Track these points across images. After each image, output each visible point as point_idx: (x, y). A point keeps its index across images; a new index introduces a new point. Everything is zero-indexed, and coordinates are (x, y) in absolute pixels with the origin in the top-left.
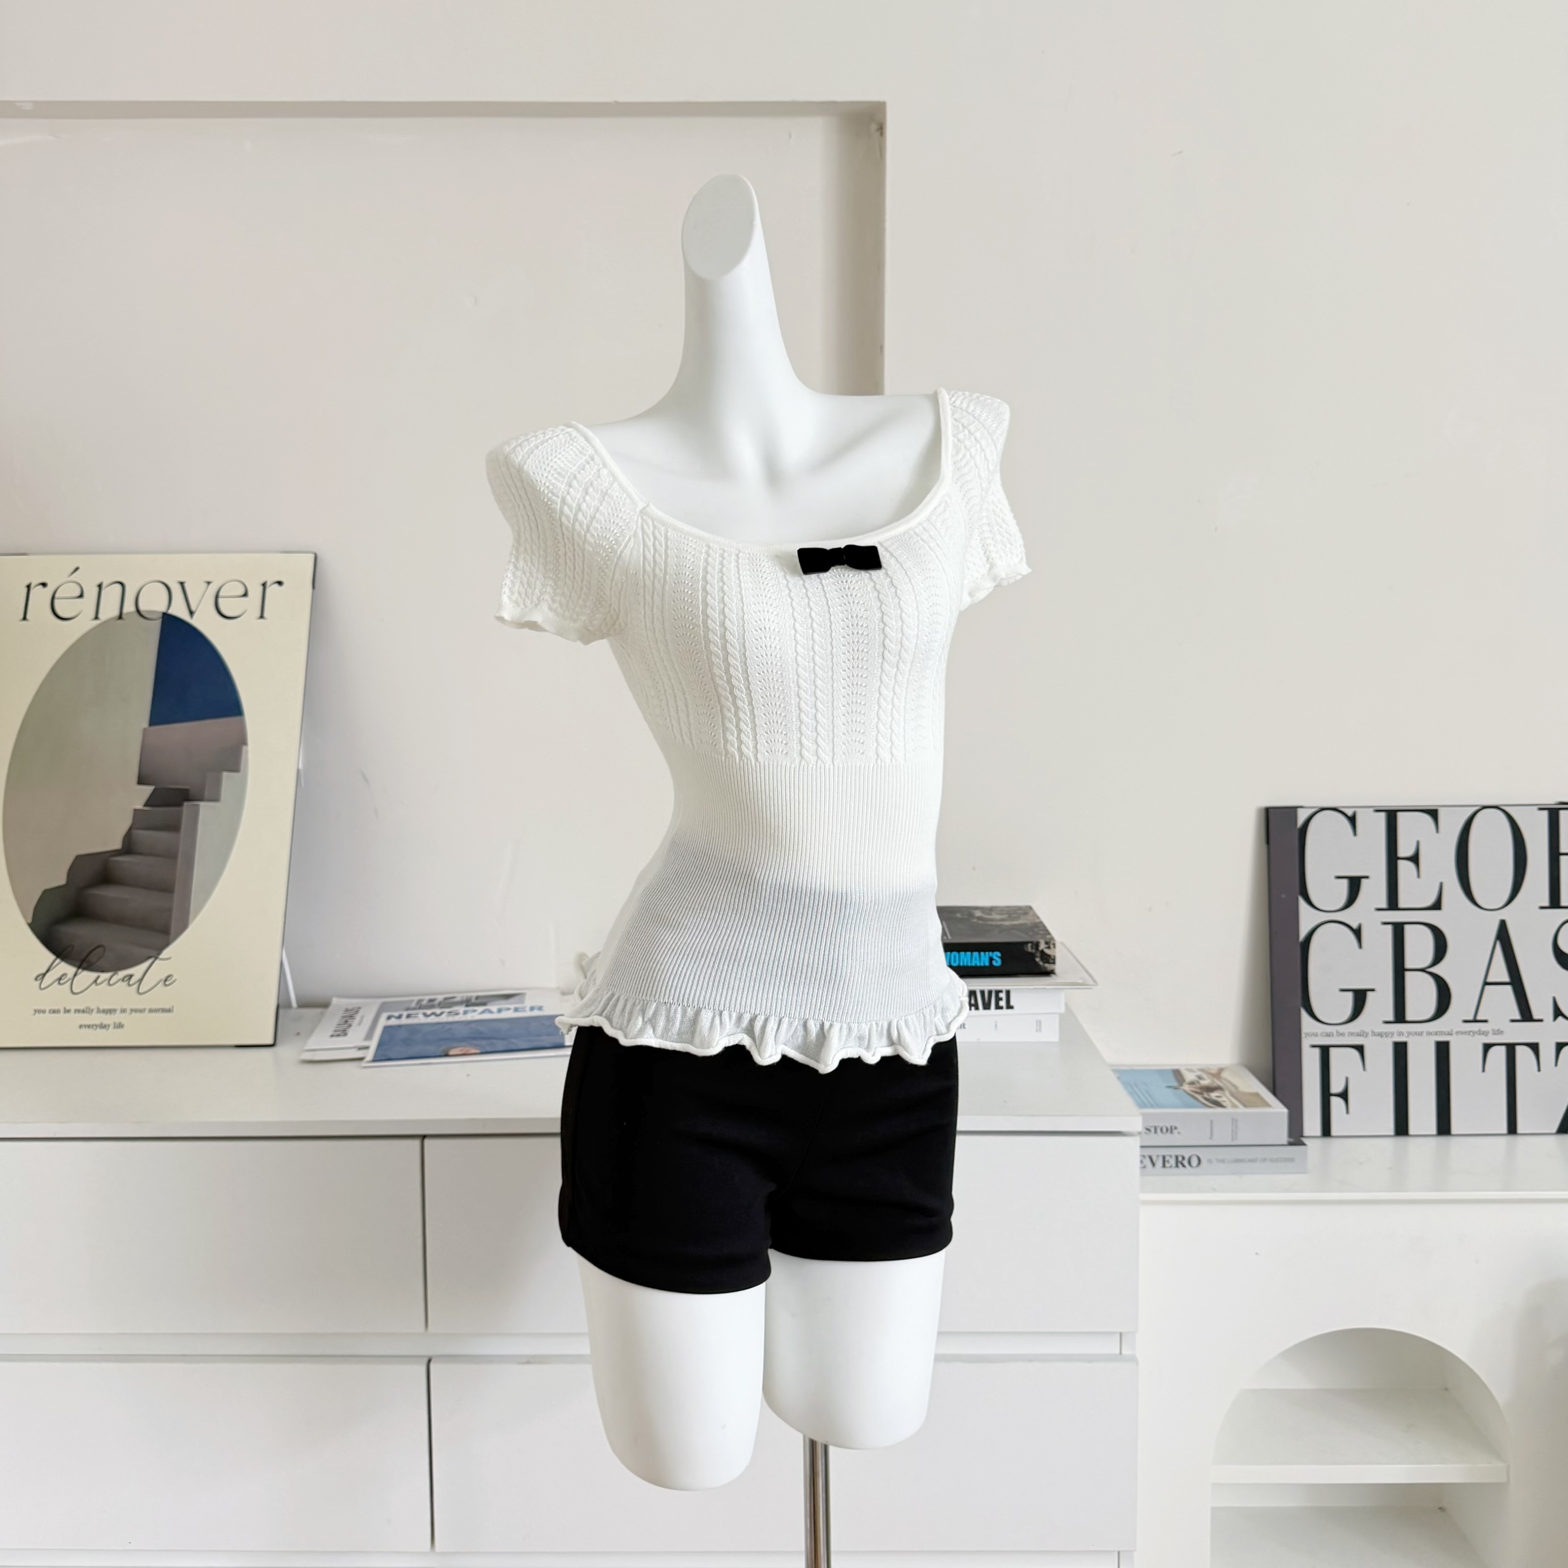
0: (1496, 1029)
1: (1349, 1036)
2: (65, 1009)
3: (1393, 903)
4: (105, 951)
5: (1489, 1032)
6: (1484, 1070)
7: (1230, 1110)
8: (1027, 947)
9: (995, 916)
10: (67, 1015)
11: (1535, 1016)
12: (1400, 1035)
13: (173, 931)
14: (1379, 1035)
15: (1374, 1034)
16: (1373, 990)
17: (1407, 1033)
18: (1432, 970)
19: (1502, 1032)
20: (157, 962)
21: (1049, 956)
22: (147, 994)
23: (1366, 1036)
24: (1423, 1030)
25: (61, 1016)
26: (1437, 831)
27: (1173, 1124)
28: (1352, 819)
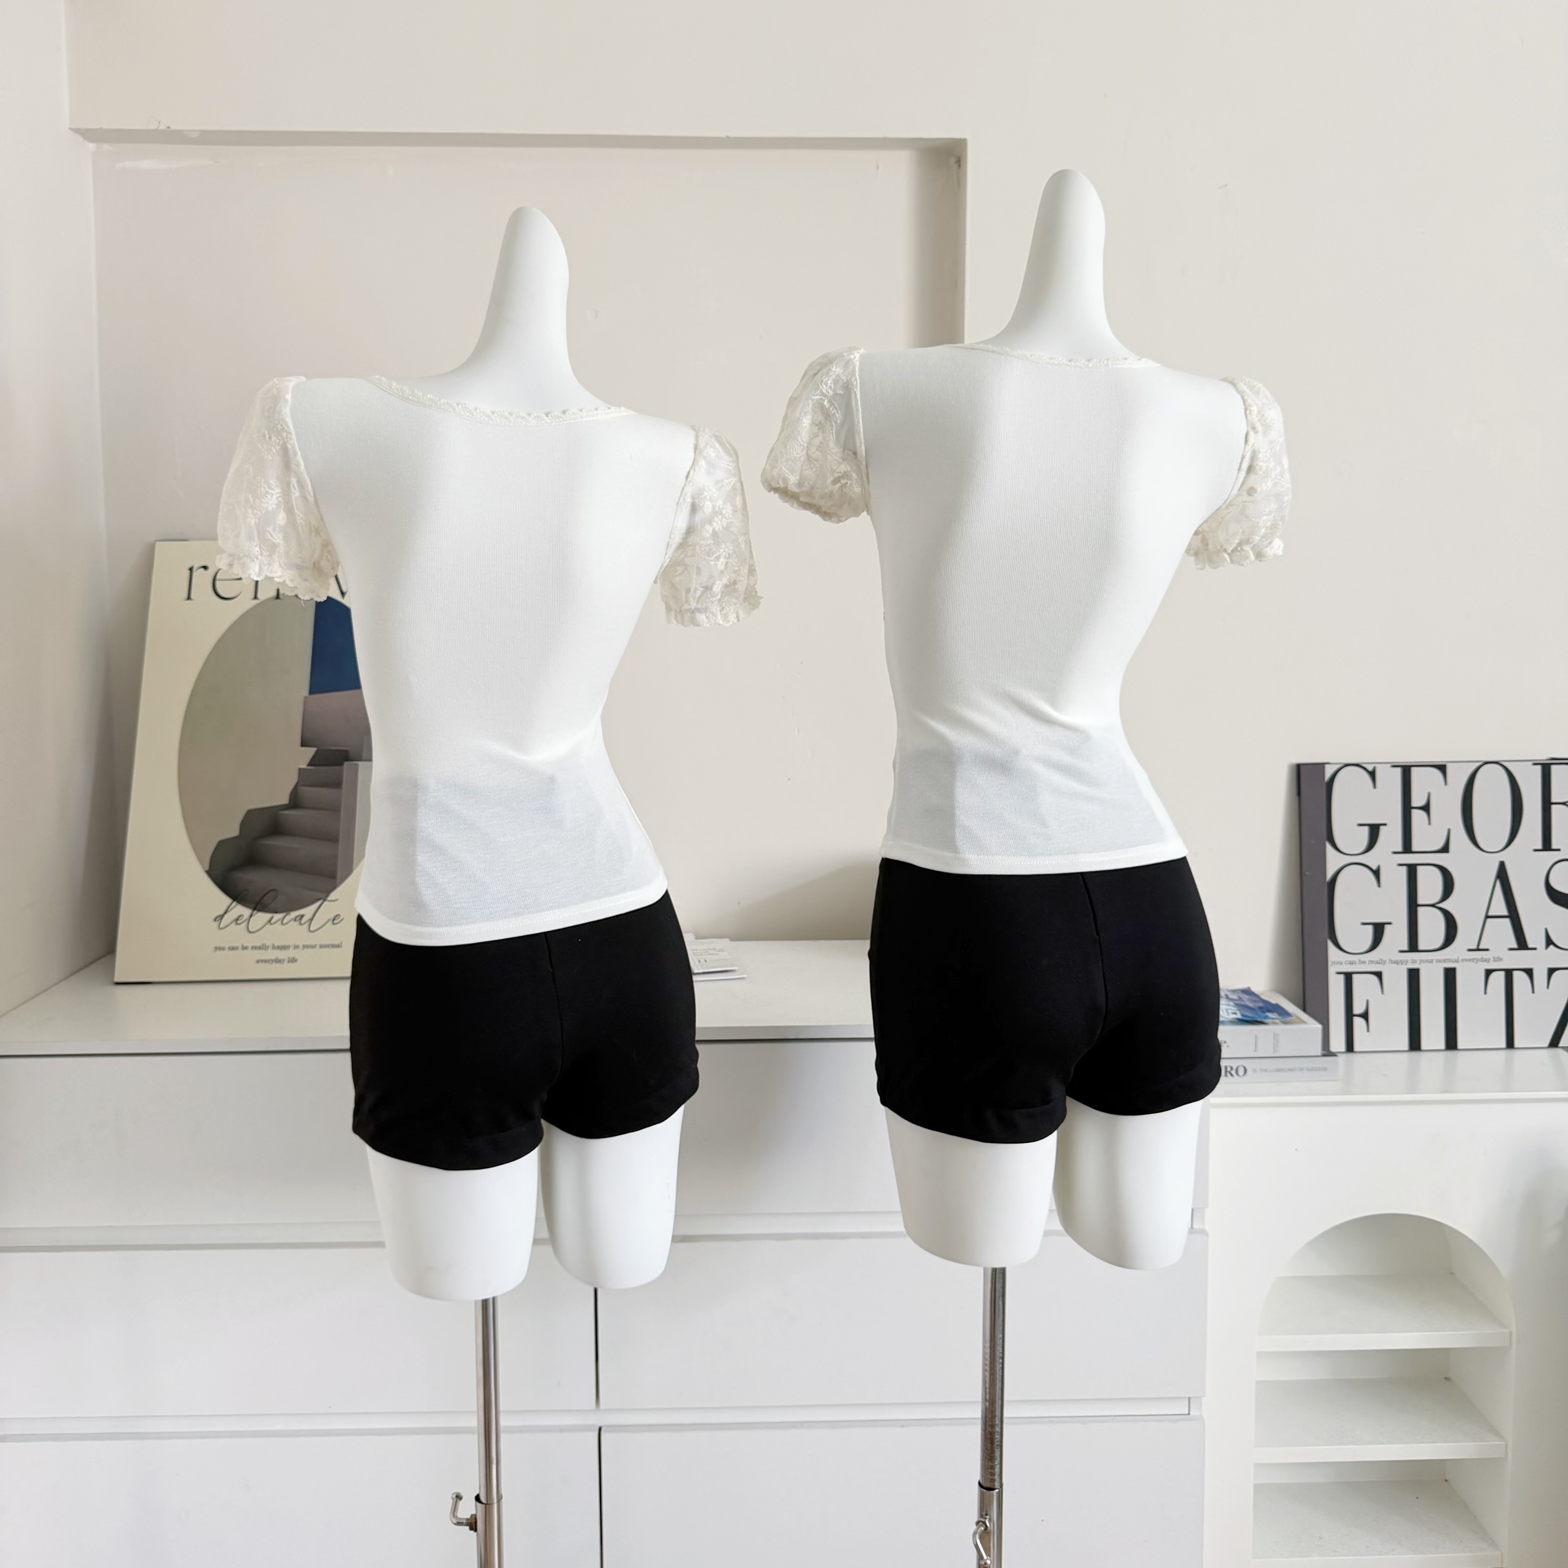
0: (1497, 957)
1: (1369, 963)
2: (243, 946)
3: (1407, 847)
4: (278, 893)
5: (1490, 959)
6: (1485, 993)
10: (246, 951)
11: (1530, 946)
12: (1413, 962)
13: (339, 876)
14: (1395, 962)
15: (1392, 962)
16: (1390, 923)
17: (1419, 961)
18: (1441, 905)
19: (1501, 959)
20: (326, 903)
22: (316, 933)
23: (1384, 964)
24: (1432, 958)
25: (240, 951)
26: (1446, 783)
27: (1223, 1039)
28: (1372, 774)
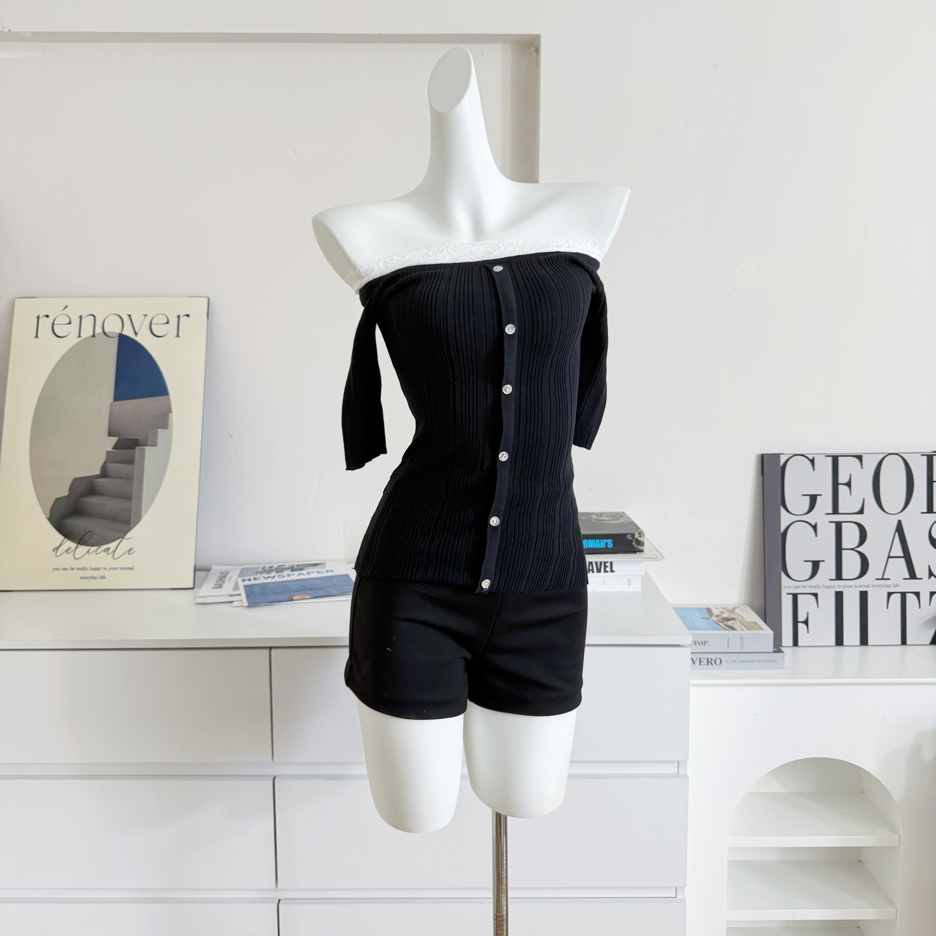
0: (895, 584)
1: (809, 588)
2: (71, 568)
3: (835, 510)
4: (93, 534)
5: (891, 586)
6: (887, 608)
7: (739, 632)
8: (628, 536)
9: (604, 518)
10: (73, 571)
11: (918, 577)
12: (839, 587)
14: (827, 587)
15: (824, 586)
16: (823, 561)
17: (843, 586)
18: (858, 549)
19: (898, 586)
20: (124, 540)
21: (641, 541)
22: (117, 560)
23: (819, 588)
24: (852, 584)
25: (70, 571)
26: (862, 468)
27: (706, 640)
28: (812, 461)
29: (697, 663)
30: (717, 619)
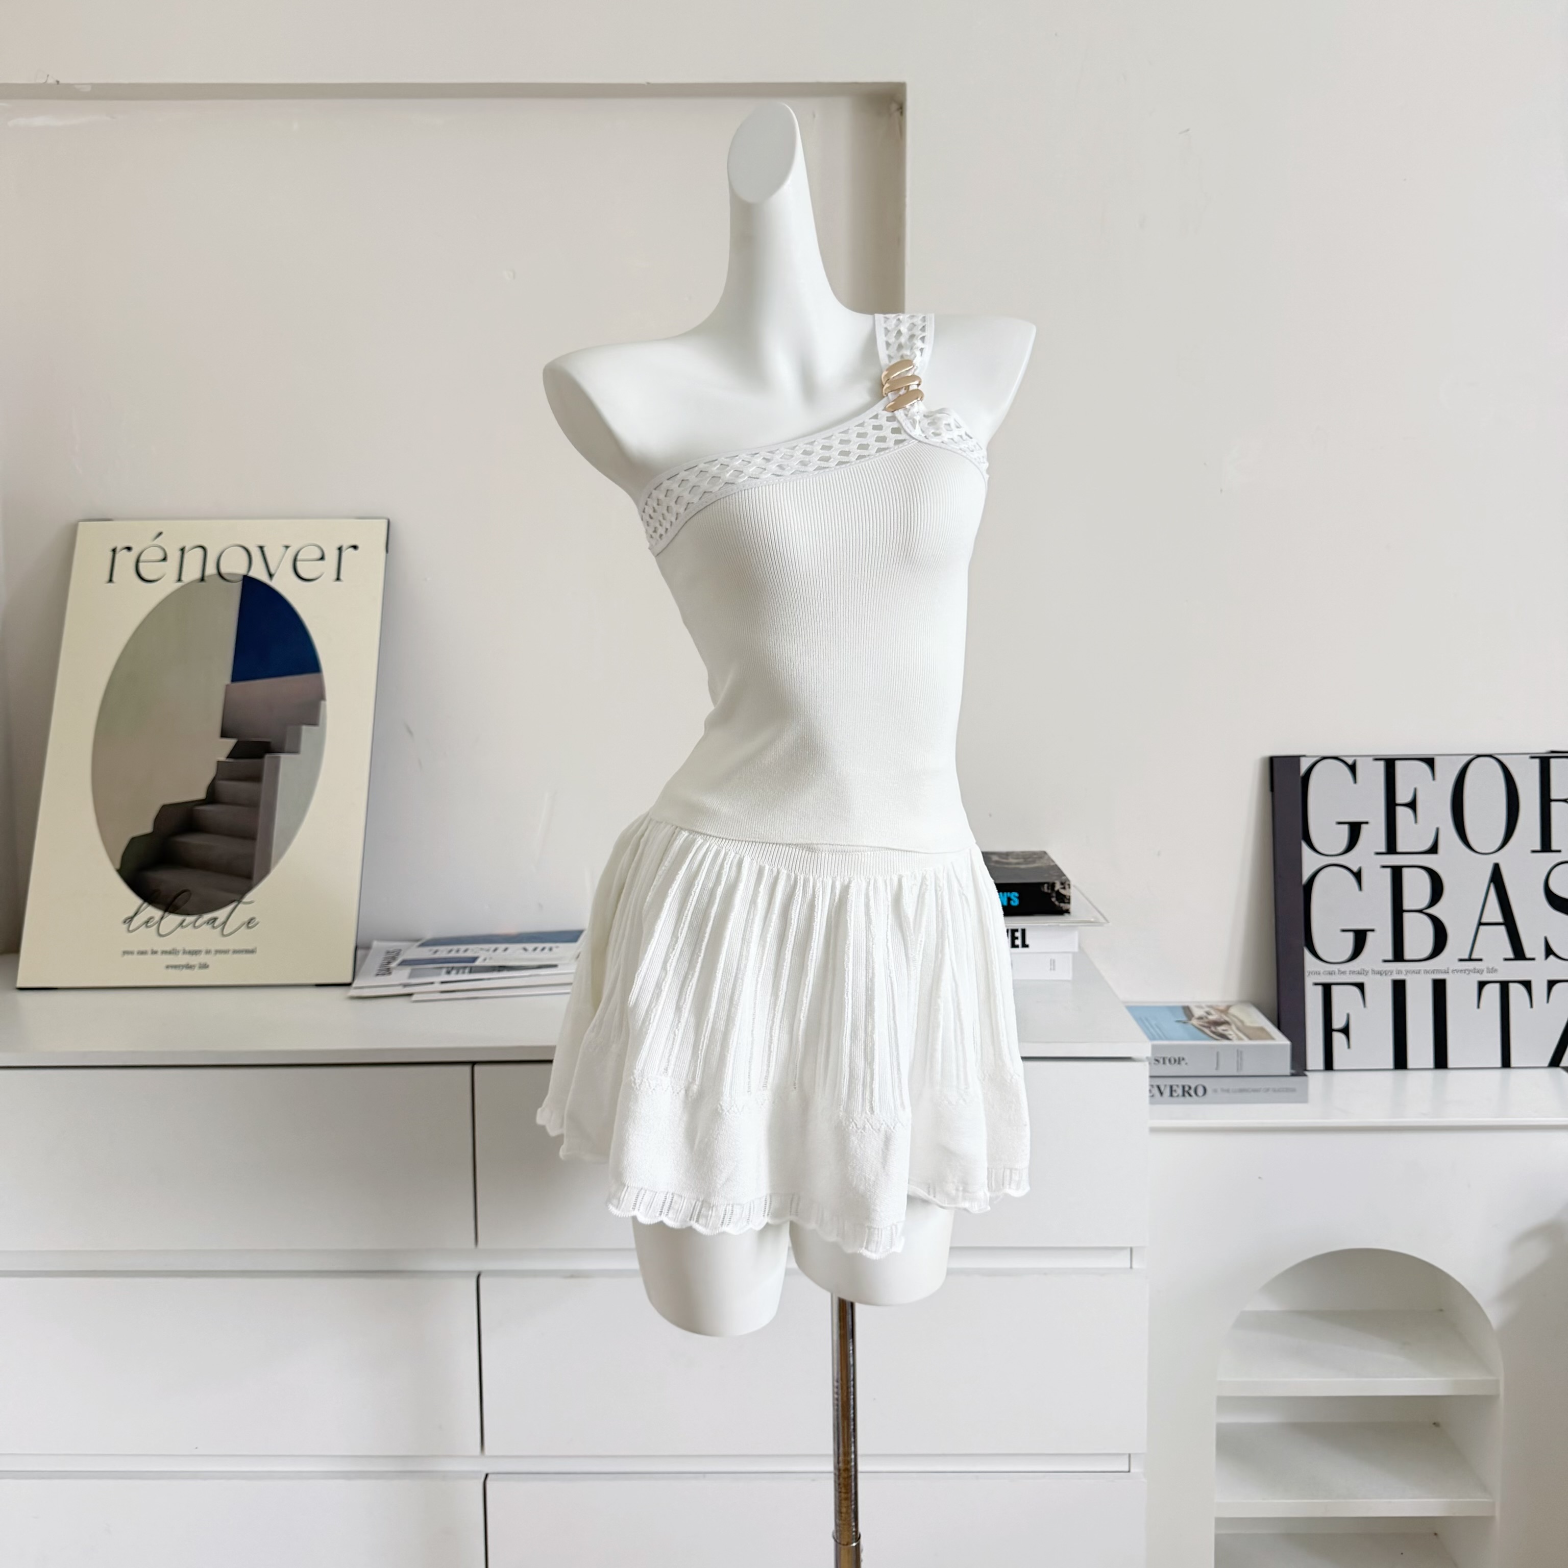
0: (1491, 968)
1: (1350, 974)
2: (152, 950)
3: (1391, 847)
4: (190, 895)
5: (1483, 971)
6: (1478, 1007)
7: (1235, 1042)
8: (1043, 887)
9: (1012, 860)
10: (154, 956)
11: (1528, 955)
12: (1399, 973)
13: (255, 876)
14: (1378, 974)
15: (1374, 972)
16: (1373, 930)
17: (1405, 971)
18: (1430, 911)
19: (1496, 970)
20: (241, 905)
21: (1064, 896)
22: (228, 937)
23: (1367, 975)
24: (1419, 969)
25: (149, 957)
26: (1434, 778)
27: (1181, 1056)
28: (1353, 768)
29: (1167, 1092)
30: (1201, 1022)
